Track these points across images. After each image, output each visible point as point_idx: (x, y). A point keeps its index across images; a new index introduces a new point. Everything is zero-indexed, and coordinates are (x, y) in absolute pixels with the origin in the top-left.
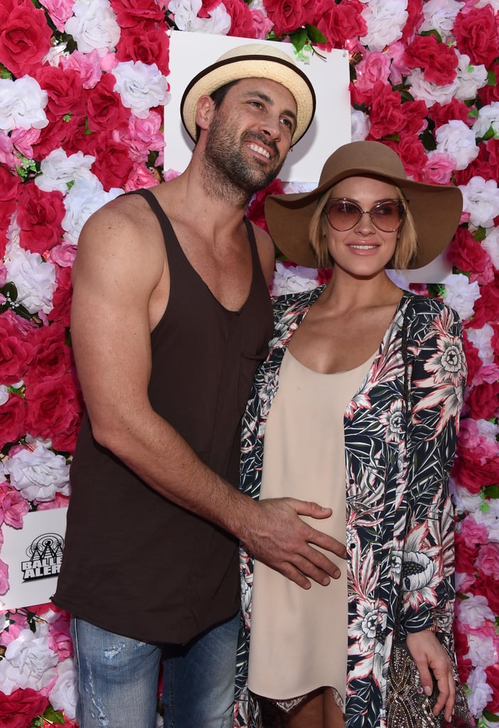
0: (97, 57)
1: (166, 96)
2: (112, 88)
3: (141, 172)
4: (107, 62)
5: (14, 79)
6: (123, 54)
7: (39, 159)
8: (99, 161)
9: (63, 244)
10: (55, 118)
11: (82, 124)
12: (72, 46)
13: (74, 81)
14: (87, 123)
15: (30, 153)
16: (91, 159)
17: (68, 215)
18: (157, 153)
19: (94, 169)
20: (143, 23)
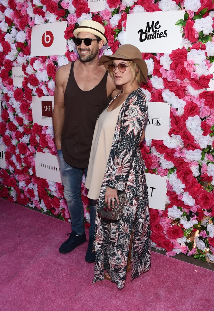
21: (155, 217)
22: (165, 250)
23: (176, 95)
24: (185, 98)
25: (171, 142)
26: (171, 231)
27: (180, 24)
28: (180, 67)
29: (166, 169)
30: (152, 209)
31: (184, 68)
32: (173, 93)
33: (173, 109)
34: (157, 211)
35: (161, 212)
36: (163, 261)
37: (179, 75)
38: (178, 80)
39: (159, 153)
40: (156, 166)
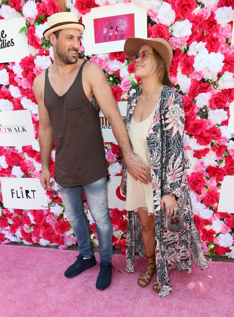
2: (214, 18)
3: (223, 46)
4: (214, 9)
5: (183, 21)
7: (188, 45)
8: (208, 44)
10: (194, 31)
11: (203, 32)
12: (203, 6)
13: (201, 18)
15: (186, 44)
18: (229, 38)
19: (206, 47)
21: (41, 217)
22: (58, 245)
23: (33, 102)
26: (58, 227)
27: (23, 32)
28: (30, 74)
31: (34, 75)
32: (30, 100)
33: (33, 115)
34: (41, 211)
35: (46, 212)
36: (56, 255)
37: (31, 82)
40: (32, 170)
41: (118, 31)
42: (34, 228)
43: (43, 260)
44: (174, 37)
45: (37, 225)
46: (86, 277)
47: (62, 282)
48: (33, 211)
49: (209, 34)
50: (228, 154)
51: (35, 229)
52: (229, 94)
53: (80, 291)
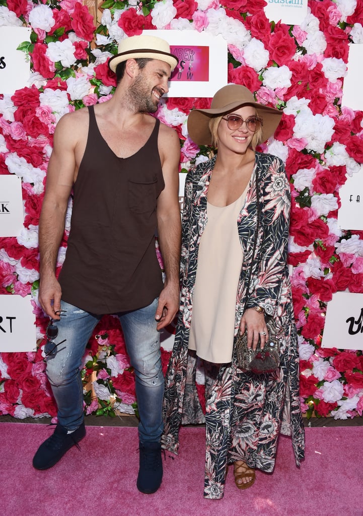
0: (316, 57)
1: (345, 72)
2: (321, 70)
3: (330, 107)
4: (320, 58)
5: (278, 67)
6: (327, 55)
7: (286, 101)
8: (312, 102)
9: (293, 138)
10: (294, 83)
11: (306, 86)
12: (305, 52)
13: (304, 67)
14: (308, 85)
15: (282, 98)
16: (309, 101)
17: (296, 125)
18: (339, 99)
19: (309, 105)
20: (337, 41)
21: (22, 366)
22: (50, 416)
23: (28, 162)
24: (43, 165)
25: (29, 239)
27: (25, 49)
28: (29, 117)
29: (29, 283)
30: (16, 353)
31: (37, 119)
32: (22, 159)
33: (26, 184)
34: (24, 354)
35: (32, 356)
37: (29, 129)
38: (30, 138)
39: (13, 259)
40: (11, 280)
41: (183, 68)
42: (5, 386)
43: (25, 446)
44: (265, 86)
45: (13, 381)
46: (114, 473)
47: (71, 487)
48: (8, 355)
49: (313, 89)
50: (338, 260)
51: (9, 387)
52: (339, 174)
53: (110, 501)
